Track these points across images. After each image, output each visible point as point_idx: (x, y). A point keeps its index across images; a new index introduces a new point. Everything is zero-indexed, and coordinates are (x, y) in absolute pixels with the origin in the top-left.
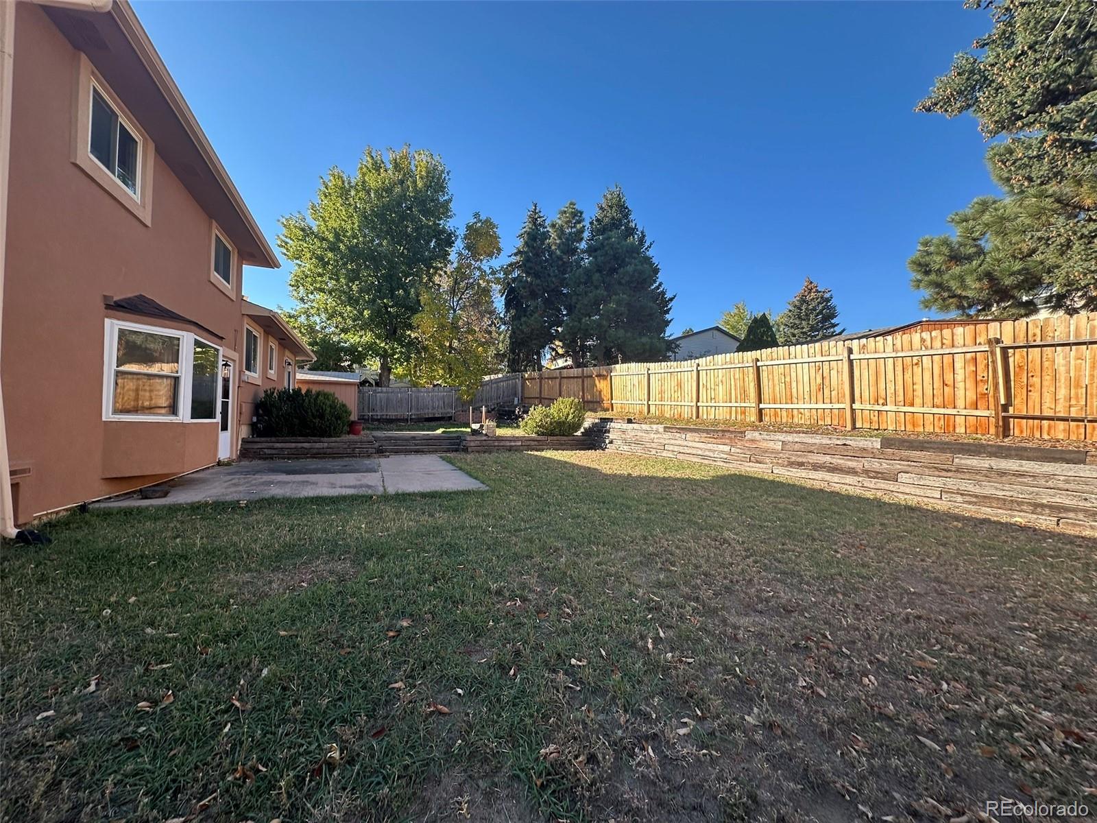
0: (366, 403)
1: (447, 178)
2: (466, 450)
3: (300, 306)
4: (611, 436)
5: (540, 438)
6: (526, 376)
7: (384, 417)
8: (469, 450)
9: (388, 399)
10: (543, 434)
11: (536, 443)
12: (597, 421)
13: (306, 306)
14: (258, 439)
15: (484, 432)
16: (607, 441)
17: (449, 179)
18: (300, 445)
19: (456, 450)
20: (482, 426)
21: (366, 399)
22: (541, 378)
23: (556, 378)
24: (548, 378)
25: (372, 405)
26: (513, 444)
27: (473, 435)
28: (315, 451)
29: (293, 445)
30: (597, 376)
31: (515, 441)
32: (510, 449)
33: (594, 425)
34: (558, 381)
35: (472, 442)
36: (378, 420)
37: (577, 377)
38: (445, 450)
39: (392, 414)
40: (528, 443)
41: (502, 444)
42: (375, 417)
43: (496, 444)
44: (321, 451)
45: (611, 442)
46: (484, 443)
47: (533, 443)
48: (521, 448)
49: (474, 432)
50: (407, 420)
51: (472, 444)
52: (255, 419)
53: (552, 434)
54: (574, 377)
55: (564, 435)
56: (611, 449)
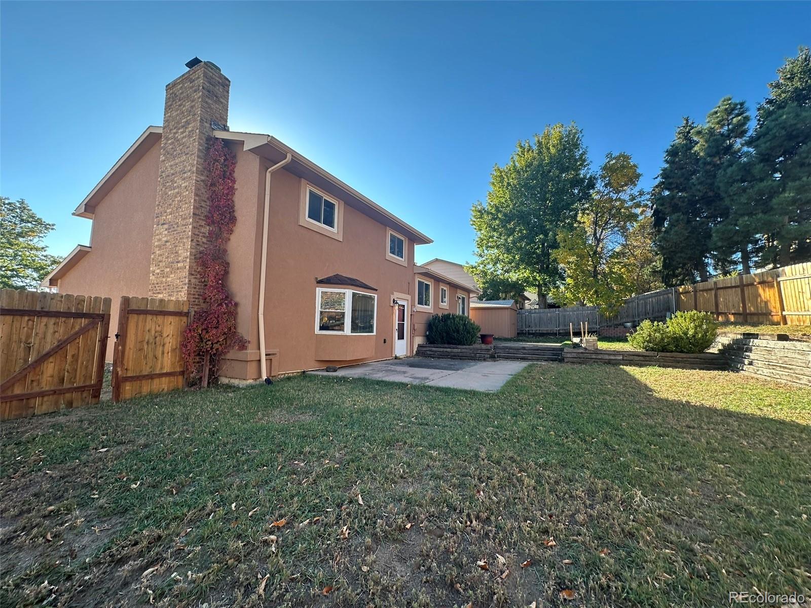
0: (524, 321)
1: (580, 136)
2: (561, 361)
3: (480, 260)
4: (752, 356)
5: (648, 353)
6: (681, 290)
7: (538, 332)
8: (566, 360)
9: (540, 318)
10: (653, 349)
11: (642, 358)
12: (739, 337)
13: (484, 259)
14: (430, 345)
15: (583, 345)
16: (746, 362)
17: (583, 136)
18: (445, 350)
19: (555, 360)
20: (581, 340)
21: (524, 318)
22: (695, 291)
23: (711, 290)
24: (703, 291)
25: (529, 323)
26: (612, 357)
27: (574, 347)
28: (452, 354)
29: (442, 350)
30: (759, 283)
31: (614, 355)
32: (609, 362)
33: (736, 342)
34: (713, 292)
35: (568, 353)
36: (532, 334)
37: (735, 287)
38: (546, 359)
39: (544, 329)
40: (632, 358)
41: (600, 357)
42: (531, 332)
43: (594, 356)
44: (456, 354)
45: (751, 364)
46: (581, 355)
47: (636, 358)
48: (622, 362)
49: (576, 346)
50: (556, 334)
51: (569, 355)
52: (428, 333)
53: (664, 350)
54: (731, 287)
55: (682, 352)
56: (747, 371)
